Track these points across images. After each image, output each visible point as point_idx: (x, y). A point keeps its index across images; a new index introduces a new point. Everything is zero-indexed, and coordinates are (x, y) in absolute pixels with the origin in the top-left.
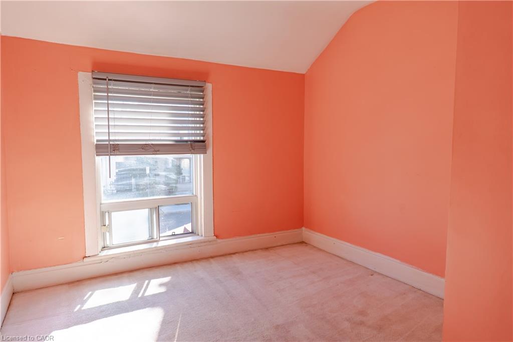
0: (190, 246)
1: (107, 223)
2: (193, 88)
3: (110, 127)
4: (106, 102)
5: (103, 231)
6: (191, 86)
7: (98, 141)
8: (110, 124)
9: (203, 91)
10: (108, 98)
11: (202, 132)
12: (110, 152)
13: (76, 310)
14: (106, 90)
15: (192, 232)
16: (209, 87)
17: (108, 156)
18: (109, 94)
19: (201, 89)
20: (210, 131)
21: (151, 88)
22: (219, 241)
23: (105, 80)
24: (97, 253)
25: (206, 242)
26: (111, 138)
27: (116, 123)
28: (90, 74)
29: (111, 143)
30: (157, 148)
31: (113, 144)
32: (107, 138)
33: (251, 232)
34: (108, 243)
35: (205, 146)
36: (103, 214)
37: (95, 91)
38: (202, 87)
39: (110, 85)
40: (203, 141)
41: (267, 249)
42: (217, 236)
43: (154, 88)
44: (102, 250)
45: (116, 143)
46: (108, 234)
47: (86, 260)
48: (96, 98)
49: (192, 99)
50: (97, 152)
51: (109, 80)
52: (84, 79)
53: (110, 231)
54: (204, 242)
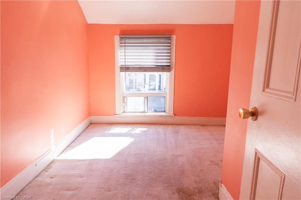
0: (161, 117)
1: (125, 102)
2: (165, 39)
3: (126, 59)
4: (124, 48)
5: (124, 105)
6: (164, 38)
7: (121, 65)
8: (126, 58)
9: (170, 40)
10: (125, 46)
11: (169, 61)
12: (126, 70)
13: (106, 132)
14: (124, 43)
15: (165, 111)
16: (174, 37)
17: (124, 72)
18: (126, 45)
19: (169, 38)
20: (174, 60)
21: (144, 40)
22: (176, 117)
23: (124, 38)
24: (120, 114)
25: (169, 116)
26: (126, 64)
27: (128, 58)
28: (119, 36)
29: (126, 66)
30: (146, 69)
31: (127, 67)
32: (124, 64)
33: (194, 115)
34: (126, 110)
35: (170, 68)
36: (124, 97)
37: (121, 44)
38: (170, 38)
39: (127, 40)
40: (170, 66)
41: (203, 125)
42: (175, 115)
43: (146, 40)
44: (123, 113)
45: (128, 66)
46: (126, 106)
47: (115, 115)
48: (121, 46)
49: (164, 44)
50: (120, 70)
51: (126, 38)
52: (117, 38)
53: (126, 105)
54: (168, 116)
